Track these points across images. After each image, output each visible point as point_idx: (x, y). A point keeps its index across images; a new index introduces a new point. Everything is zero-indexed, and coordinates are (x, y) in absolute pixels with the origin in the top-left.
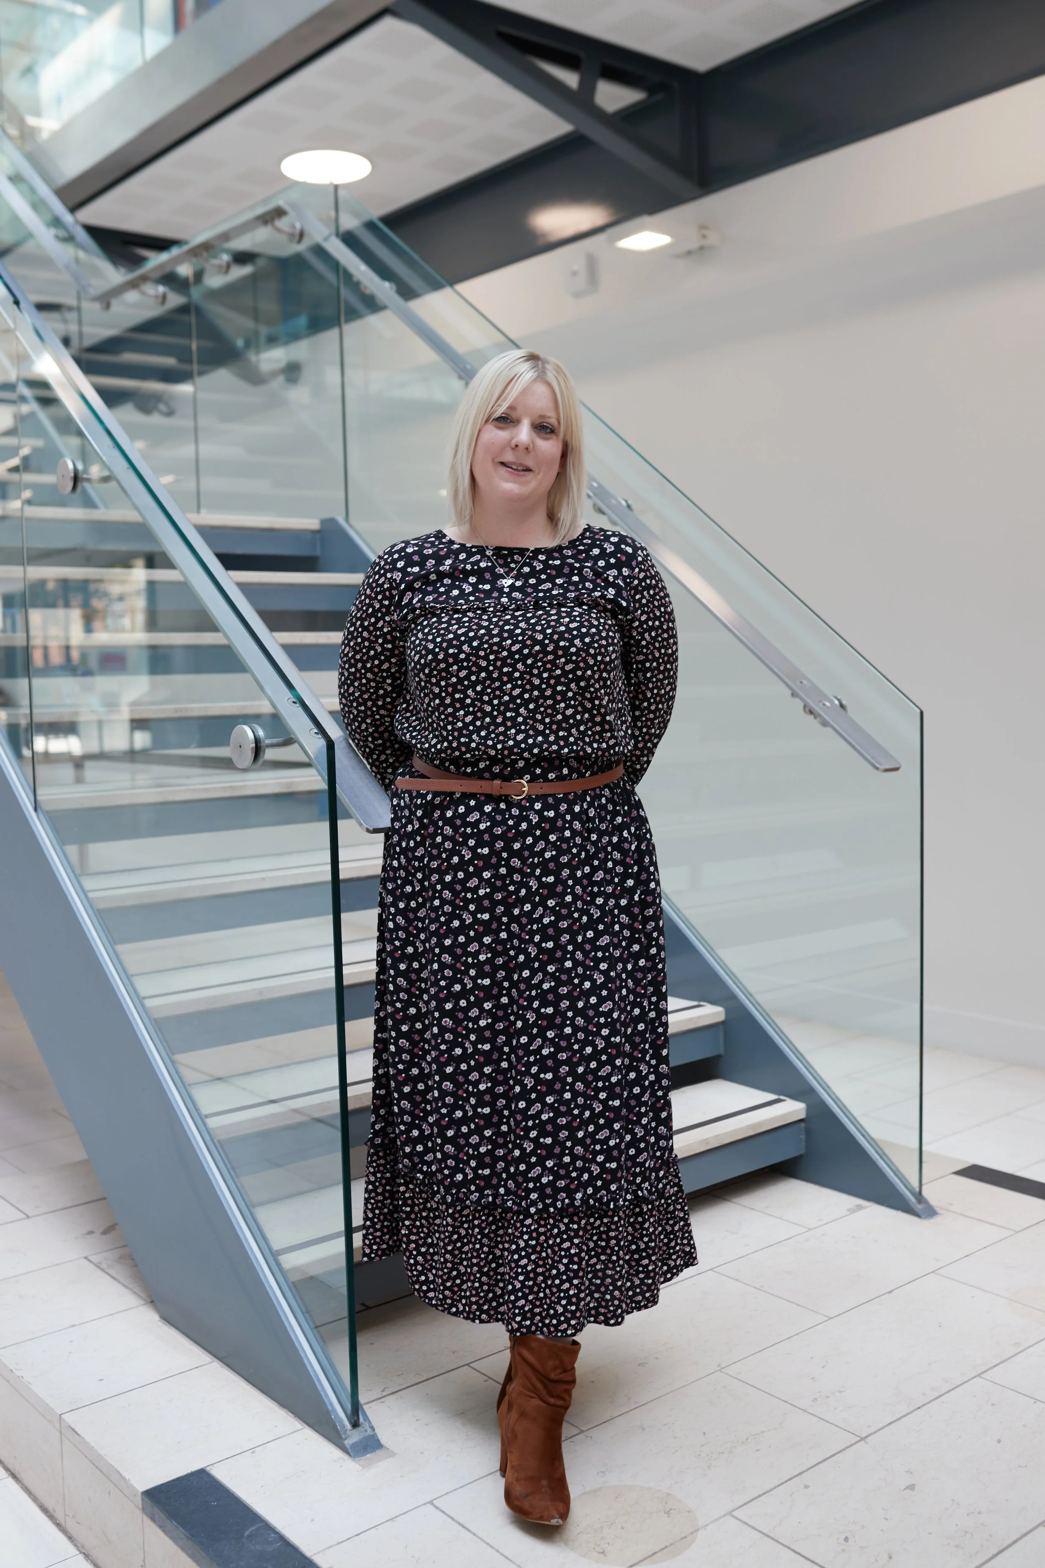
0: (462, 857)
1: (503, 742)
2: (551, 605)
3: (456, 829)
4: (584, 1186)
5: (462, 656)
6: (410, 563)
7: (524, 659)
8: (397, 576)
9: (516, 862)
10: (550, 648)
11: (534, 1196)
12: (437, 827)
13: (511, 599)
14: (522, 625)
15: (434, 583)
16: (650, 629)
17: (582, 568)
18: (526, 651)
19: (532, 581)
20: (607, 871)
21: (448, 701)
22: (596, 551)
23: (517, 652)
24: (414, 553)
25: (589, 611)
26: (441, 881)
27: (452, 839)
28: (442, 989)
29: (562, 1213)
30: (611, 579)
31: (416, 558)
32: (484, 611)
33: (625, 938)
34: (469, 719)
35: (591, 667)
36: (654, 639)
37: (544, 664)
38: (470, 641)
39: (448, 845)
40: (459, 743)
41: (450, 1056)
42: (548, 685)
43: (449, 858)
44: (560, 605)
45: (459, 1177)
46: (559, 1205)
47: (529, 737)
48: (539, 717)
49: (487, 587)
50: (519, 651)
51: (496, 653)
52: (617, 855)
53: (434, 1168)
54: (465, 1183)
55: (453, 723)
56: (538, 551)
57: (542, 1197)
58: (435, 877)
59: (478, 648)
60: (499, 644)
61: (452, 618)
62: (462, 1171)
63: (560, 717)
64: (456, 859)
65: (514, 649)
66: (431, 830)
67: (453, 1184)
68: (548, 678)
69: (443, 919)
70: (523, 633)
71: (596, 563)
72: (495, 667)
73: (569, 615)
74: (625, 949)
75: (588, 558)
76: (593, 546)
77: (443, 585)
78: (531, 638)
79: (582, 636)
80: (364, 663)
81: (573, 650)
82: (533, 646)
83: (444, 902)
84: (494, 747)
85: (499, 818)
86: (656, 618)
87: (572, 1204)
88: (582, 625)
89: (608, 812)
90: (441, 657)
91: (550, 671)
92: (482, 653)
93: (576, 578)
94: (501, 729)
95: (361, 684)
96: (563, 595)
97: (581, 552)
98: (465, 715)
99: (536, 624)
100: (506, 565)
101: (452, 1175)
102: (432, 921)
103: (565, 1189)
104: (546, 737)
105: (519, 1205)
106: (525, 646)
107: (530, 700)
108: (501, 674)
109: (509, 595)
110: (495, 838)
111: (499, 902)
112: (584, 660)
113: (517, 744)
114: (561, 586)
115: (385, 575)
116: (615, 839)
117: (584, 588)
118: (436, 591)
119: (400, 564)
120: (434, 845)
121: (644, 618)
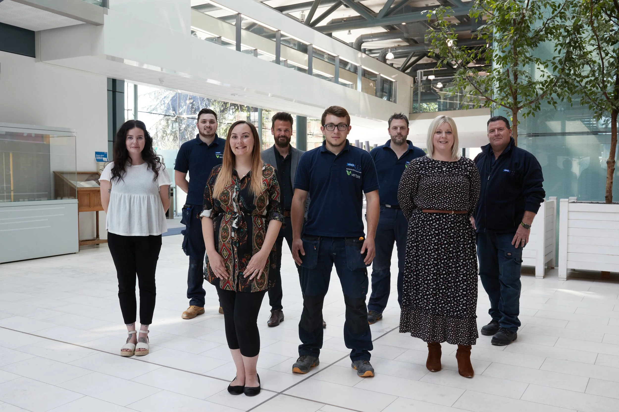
0: (431, 233)
1: (443, 206)
2: (456, 176)
3: (430, 226)
4: (457, 311)
5: (436, 187)
6: (421, 163)
7: (450, 188)
8: (418, 166)
9: (443, 235)
10: (456, 186)
11: (445, 312)
12: (425, 226)
13: (446, 174)
14: (449, 180)
15: (427, 169)
16: (476, 182)
17: (462, 167)
18: (450, 186)
19: (451, 169)
20: (464, 239)
21: (431, 197)
22: (465, 163)
23: (448, 186)
24: (422, 161)
25: (464, 177)
26: (426, 238)
27: (429, 229)
28: (425, 263)
29: (451, 316)
30: (468, 170)
31: (423, 162)
32: (441, 176)
33: (469, 255)
34: (436, 201)
35: (465, 190)
36: (476, 184)
37: (454, 189)
38: (437, 183)
39: (428, 230)
40: (433, 206)
41: (427, 279)
42: (455, 194)
43: (428, 233)
44: (458, 176)
45: (427, 308)
46: (451, 314)
47: (449, 205)
48: (452, 201)
49: (440, 170)
50: (449, 186)
51: (443, 186)
52: (467, 235)
53: (422, 305)
54: (429, 309)
55: (432, 202)
56: (451, 163)
57: (447, 312)
58: (424, 237)
59: (440, 185)
60: (444, 184)
61: (433, 178)
62: (428, 306)
63: (456, 201)
64: (430, 234)
65: (447, 185)
66: (424, 226)
67: (426, 309)
68: (455, 192)
69: (426, 247)
70: (450, 182)
71: (465, 166)
72: (443, 189)
73: (460, 178)
74: (469, 257)
75: (463, 164)
76: (464, 161)
77: (430, 170)
78: (452, 183)
79: (463, 183)
80: (406, 185)
81: (461, 186)
82: (452, 185)
83: (426, 243)
84: (441, 207)
85: (440, 225)
86: (477, 179)
87: (453, 315)
88: (463, 181)
89: (465, 225)
90: (431, 186)
91: (456, 191)
92: (440, 186)
93: (460, 169)
94: (443, 203)
95: (404, 190)
96: (458, 173)
97: (461, 163)
98: (435, 200)
99: (452, 180)
100: (444, 165)
101: (426, 307)
102: (423, 247)
103: (452, 311)
104: (453, 206)
105: (442, 314)
106: (450, 185)
107: (450, 197)
108: (444, 191)
109: (446, 173)
110: (439, 229)
111: (439, 244)
112: (463, 189)
113: (446, 207)
114: (457, 171)
115: (415, 165)
116: (467, 231)
117: (462, 172)
118: (428, 171)
119: (419, 163)
120: (424, 230)
121: (474, 179)
